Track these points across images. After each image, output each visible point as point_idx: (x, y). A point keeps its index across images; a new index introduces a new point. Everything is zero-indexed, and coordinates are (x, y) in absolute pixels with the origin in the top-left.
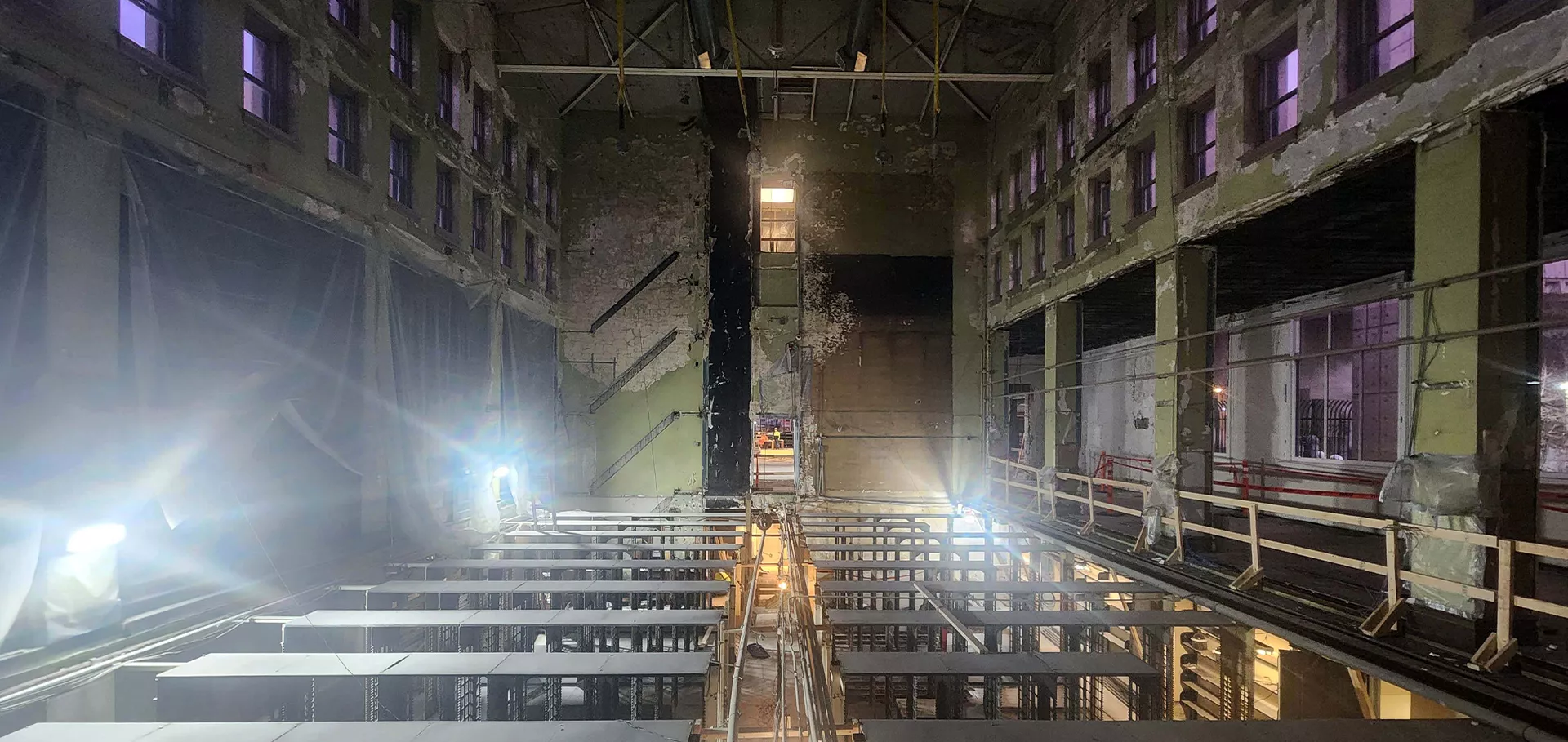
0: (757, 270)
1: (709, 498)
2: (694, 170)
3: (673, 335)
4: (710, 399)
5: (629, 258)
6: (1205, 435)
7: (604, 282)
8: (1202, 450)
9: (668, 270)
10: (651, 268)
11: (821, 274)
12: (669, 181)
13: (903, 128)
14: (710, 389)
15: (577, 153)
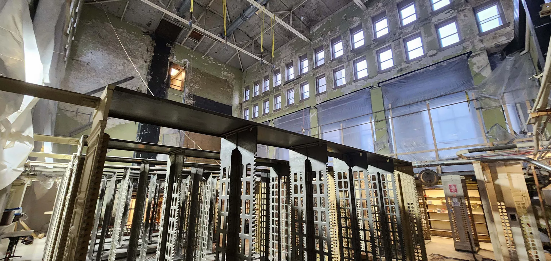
0: (167, 93)
2: (146, 50)
4: (140, 138)
5: (108, 72)
7: (92, 78)
9: (128, 82)
10: (120, 79)
11: (191, 101)
12: (134, 50)
13: (221, 65)
14: (140, 135)
15: (89, 22)
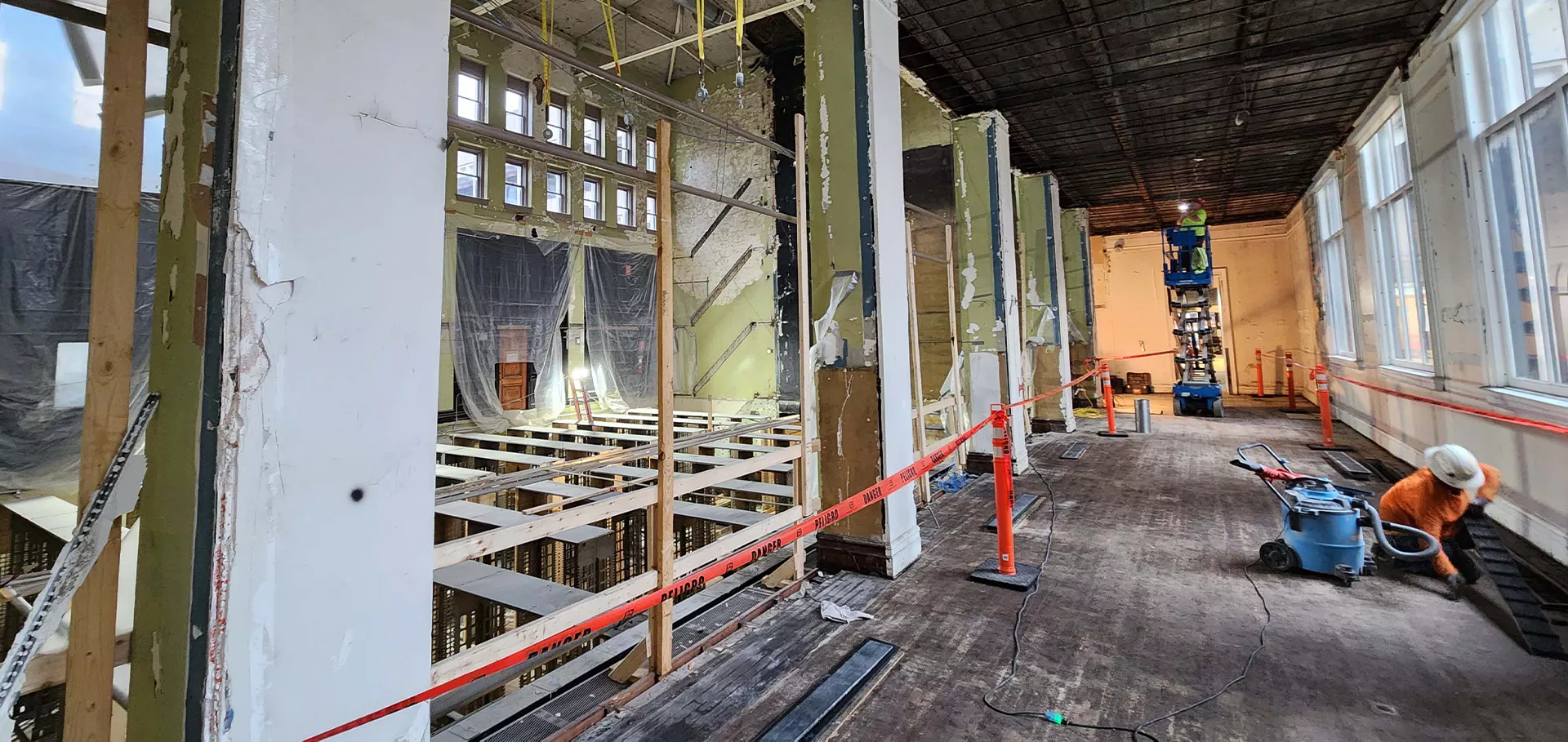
1: (782, 402)
2: (760, 104)
3: (749, 252)
4: (780, 309)
6: (996, 332)
7: (699, 213)
8: (995, 350)
9: (743, 195)
14: (778, 300)
